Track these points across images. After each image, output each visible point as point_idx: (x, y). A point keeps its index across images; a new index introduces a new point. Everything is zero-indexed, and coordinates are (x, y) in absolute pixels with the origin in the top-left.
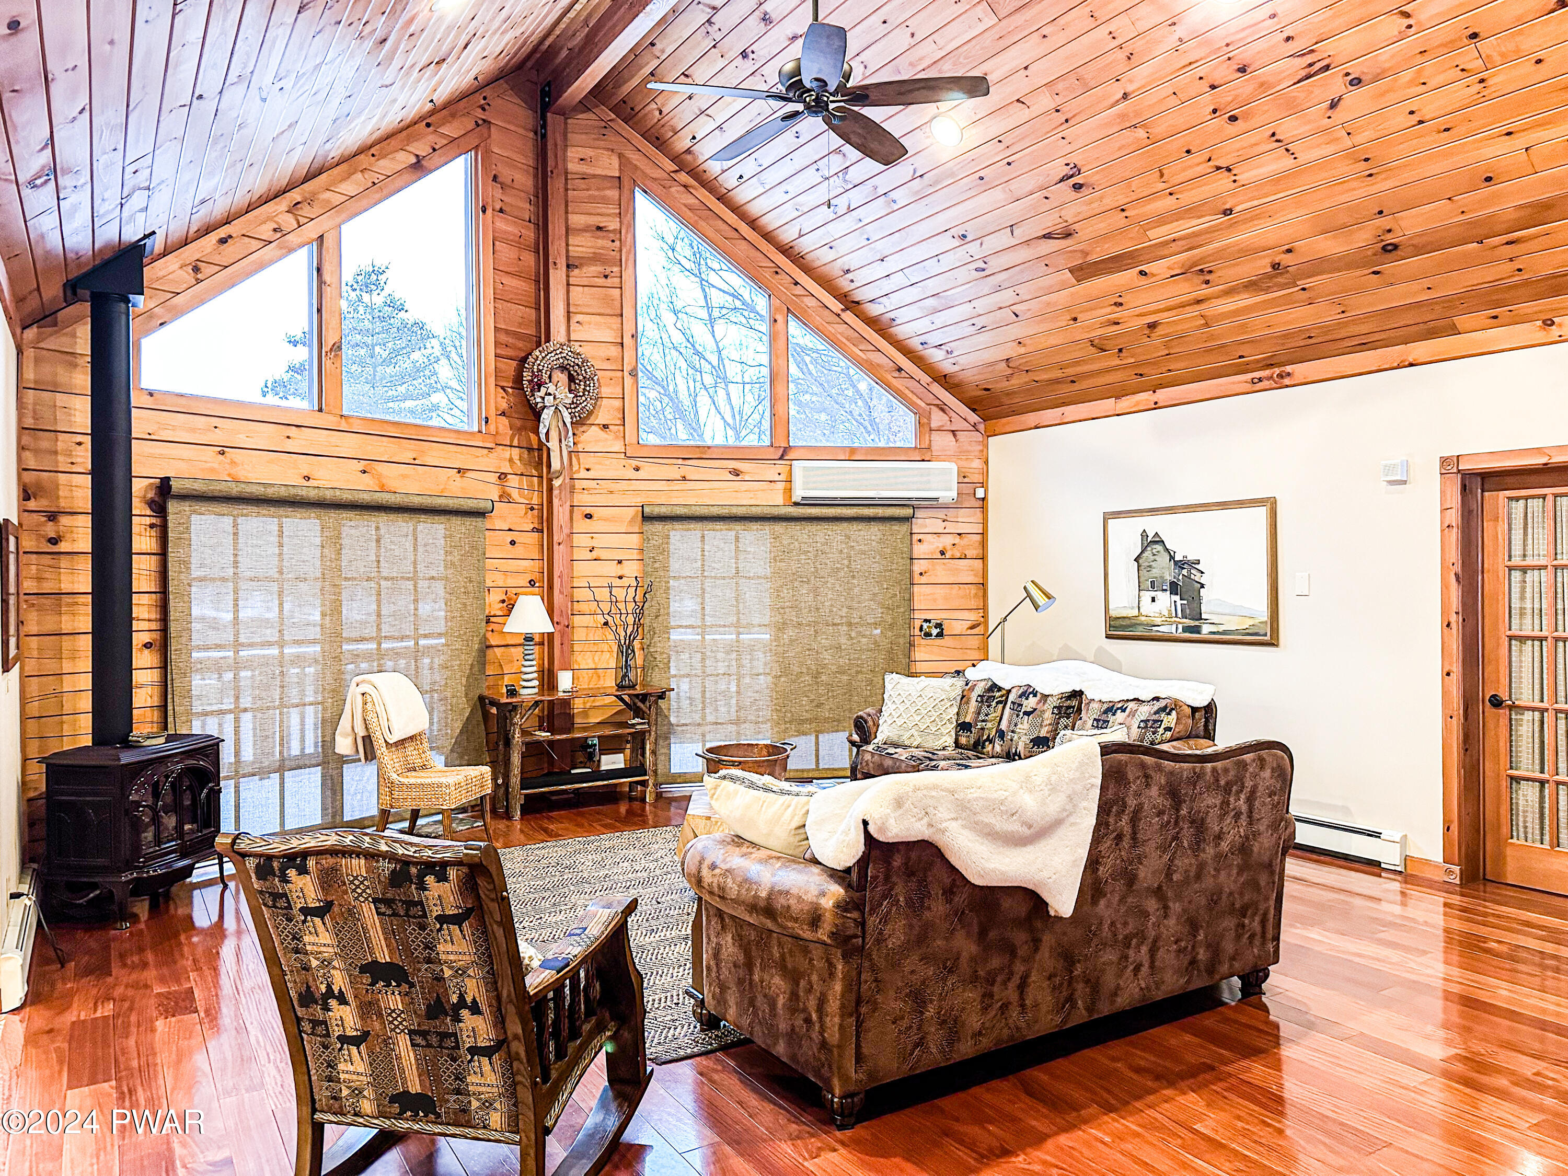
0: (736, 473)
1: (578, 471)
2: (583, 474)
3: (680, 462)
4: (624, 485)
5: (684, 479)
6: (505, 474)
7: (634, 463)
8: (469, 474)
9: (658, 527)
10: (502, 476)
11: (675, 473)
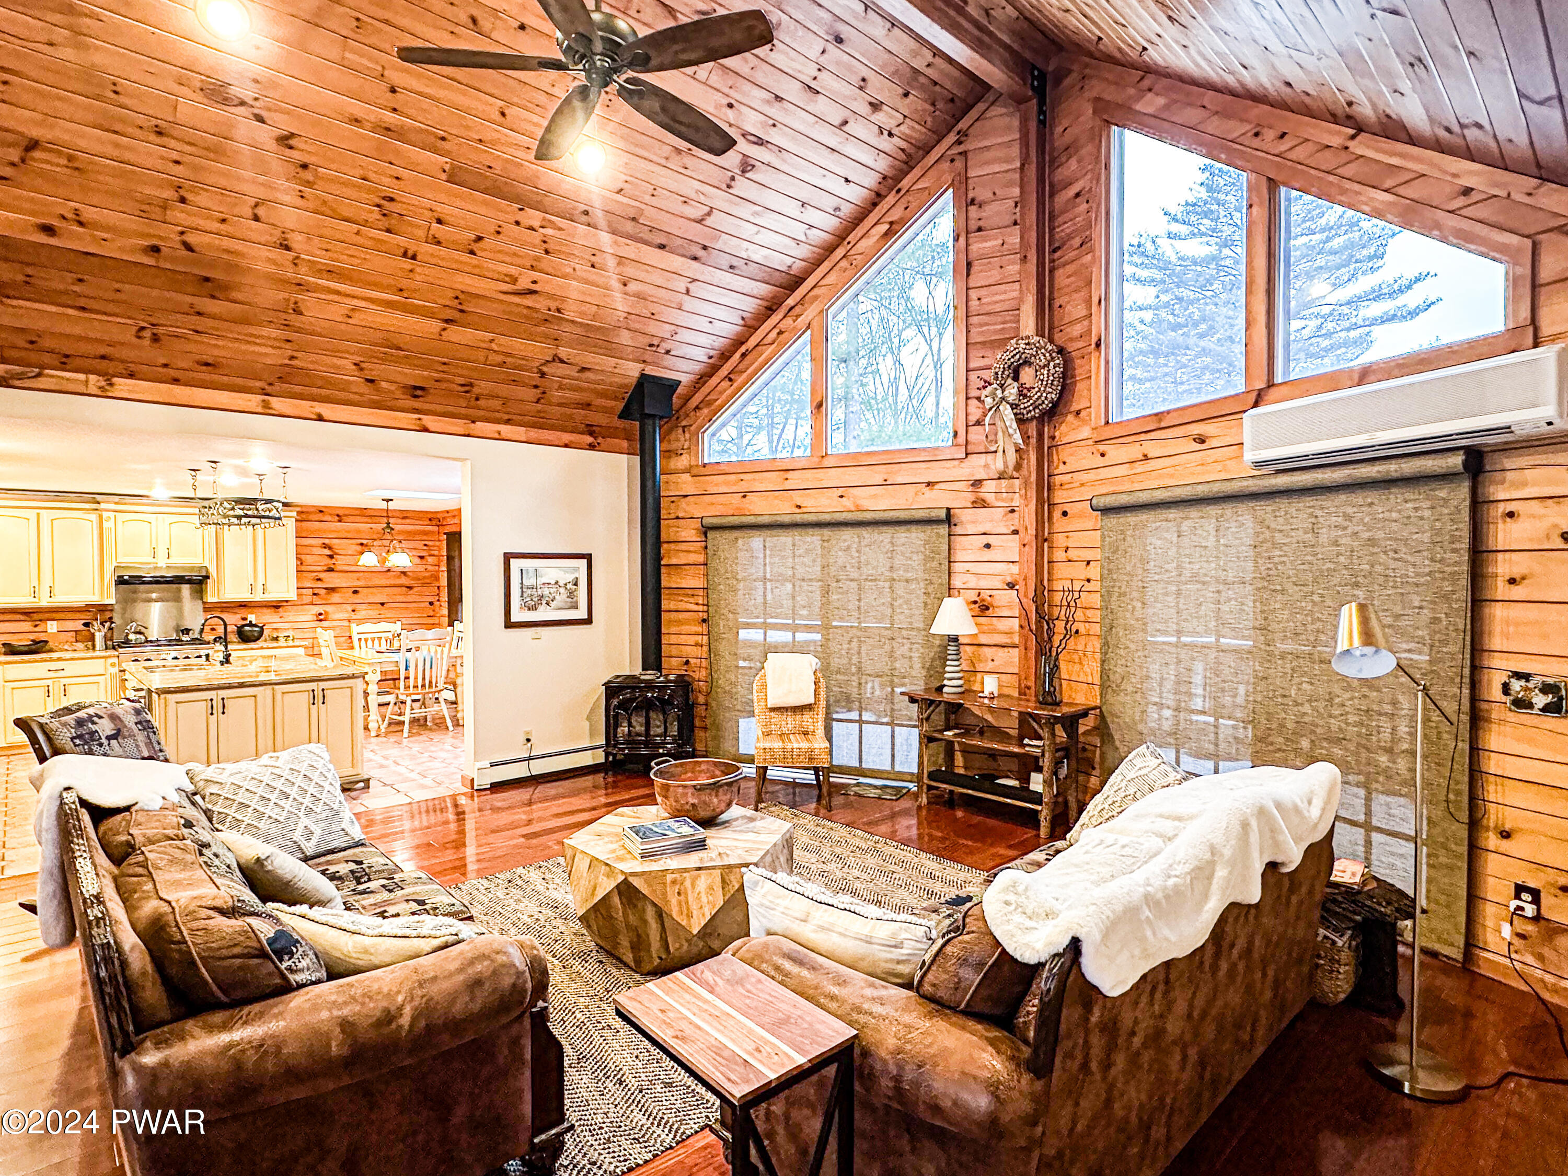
0: (1201, 440)
1: (1057, 467)
2: (1062, 468)
3: (1143, 437)
4: (1092, 475)
5: (1146, 458)
6: (980, 481)
7: (1101, 448)
8: (937, 486)
9: (1113, 521)
10: (977, 483)
11: (1135, 451)
